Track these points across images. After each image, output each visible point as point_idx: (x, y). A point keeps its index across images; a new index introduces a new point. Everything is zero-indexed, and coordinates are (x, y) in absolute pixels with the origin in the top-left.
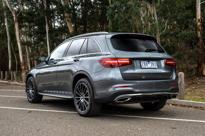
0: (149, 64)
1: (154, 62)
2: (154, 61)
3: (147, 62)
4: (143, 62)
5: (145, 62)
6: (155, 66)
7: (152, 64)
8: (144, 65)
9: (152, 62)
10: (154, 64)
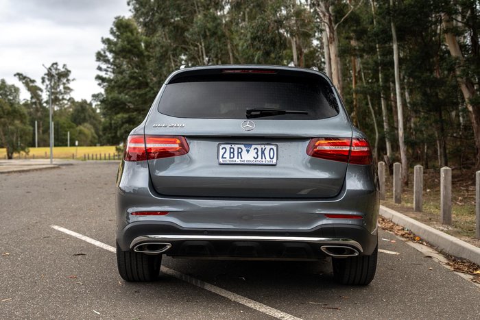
0: (248, 151)
1: (268, 147)
2: (267, 144)
3: (242, 147)
4: (228, 147)
5: (236, 147)
6: (268, 159)
7: (260, 153)
8: (227, 155)
9: (259, 147)
10: (267, 152)
